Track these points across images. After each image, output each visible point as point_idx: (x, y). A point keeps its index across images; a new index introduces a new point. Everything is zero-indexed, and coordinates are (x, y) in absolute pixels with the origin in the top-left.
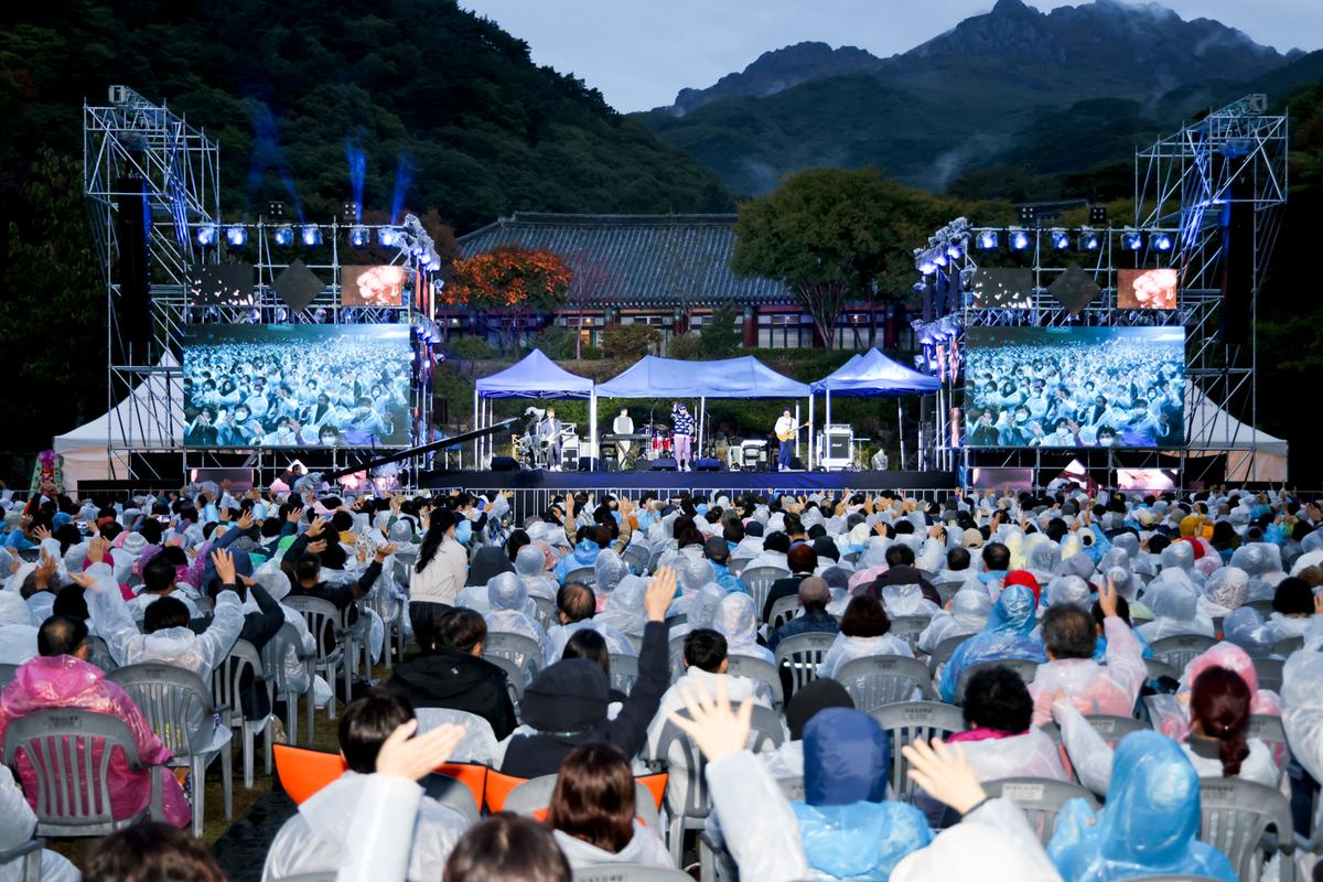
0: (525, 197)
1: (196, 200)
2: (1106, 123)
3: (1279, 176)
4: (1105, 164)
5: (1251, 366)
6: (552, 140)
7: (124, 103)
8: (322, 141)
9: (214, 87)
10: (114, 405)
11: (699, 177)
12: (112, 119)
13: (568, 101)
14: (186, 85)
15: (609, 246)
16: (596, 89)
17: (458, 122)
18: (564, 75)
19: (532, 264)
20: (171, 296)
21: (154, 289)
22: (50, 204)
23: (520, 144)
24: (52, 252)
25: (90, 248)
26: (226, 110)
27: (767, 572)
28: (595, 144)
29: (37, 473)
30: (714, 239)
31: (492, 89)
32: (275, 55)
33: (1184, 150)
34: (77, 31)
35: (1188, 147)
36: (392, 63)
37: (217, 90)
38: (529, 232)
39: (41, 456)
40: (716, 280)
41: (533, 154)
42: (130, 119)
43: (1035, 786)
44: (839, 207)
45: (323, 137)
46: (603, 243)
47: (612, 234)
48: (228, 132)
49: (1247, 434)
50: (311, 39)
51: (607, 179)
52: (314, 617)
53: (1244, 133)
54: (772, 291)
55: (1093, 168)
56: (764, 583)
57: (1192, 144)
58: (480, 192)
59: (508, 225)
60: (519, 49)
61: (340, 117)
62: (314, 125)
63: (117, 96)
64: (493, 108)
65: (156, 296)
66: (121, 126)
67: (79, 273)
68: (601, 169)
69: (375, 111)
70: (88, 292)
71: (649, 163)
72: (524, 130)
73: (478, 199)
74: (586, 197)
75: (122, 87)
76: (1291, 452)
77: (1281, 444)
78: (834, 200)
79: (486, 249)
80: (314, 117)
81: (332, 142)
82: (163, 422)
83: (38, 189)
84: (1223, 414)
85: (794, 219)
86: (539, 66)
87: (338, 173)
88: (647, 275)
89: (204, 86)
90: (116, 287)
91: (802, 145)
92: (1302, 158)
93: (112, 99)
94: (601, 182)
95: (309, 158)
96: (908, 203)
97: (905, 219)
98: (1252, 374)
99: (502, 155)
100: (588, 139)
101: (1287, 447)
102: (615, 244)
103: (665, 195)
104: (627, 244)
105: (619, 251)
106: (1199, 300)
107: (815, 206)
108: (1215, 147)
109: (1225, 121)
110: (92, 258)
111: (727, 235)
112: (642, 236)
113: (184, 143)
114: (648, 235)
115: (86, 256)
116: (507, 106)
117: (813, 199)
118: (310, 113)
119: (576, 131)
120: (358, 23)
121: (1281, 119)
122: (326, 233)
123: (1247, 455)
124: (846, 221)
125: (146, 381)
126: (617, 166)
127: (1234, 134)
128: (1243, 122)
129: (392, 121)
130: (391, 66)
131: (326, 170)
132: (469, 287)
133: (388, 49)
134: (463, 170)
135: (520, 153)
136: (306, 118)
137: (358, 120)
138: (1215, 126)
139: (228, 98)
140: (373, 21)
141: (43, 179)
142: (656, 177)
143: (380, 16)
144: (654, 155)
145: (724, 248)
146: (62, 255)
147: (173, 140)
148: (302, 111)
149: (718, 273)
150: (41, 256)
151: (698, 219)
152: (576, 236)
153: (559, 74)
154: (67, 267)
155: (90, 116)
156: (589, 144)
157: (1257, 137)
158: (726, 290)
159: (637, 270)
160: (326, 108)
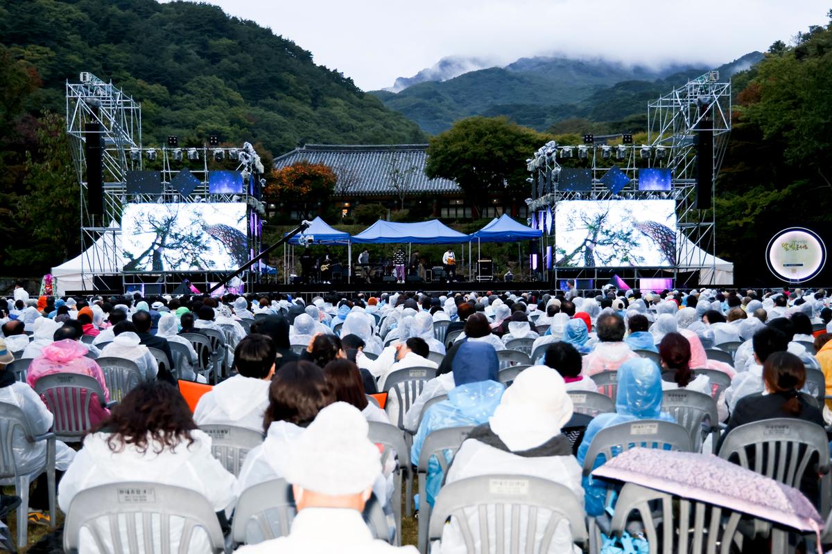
0: (311, 138)
1: (128, 136)
2: (633, 94)
3: (727, 117)
4: (632, 117)
5: (712, 221)
6: (325, 107)
7: (89, 82)
8: (197, 108)
9: (137, 78)
10: (84, 250)
11: (408, 126)
12: (82, 91)
13: (334, 84)
14: (122, 77)
15: (357, 162)
16: (350, 78)
17: (273, 96)
18: (332, 70)
19: (315, 171)
20: (115, 189)
21: (106, 185)
22: (49, 140)
23: (308, 109)
24: (49, 167)
25: (70, 164)
26: (144, 91)
27: (445, 323)
28: (349, 108)
29: (43, 287)
30: (416, 158)
31: (292, 78)
32: (171, 60)
33: (674, 102)
34: (62, 48)
35: (677, 101)
36: (236, 64)
37: (139, 80)
38: (313, 156)
39: (45, 277)
40: (417, 180)
41: (316, 114)
42: (92, 91)
43: (582, 395)
44: (485, 139)
45: (198, 105)
46: (355, 161)
47: (359, 156)
48: (145, 103)
49: (711, 260)
50: (191, 51)
51: (356, 127)
52: (197, 345)
53: (707, 92)
54: (449, 186)
55: (626, 119)
56: (443, 328)
57: (679, 100)
58: (286, 135)
59: (301, 151)
60: (306, 56)
61: (207, 94)
62: (192, 99)
63: (84, 78)
64: (292, 89)
65: (107, 189)
66: (87, 95)
67: (64, 179)
68: (353, 122)
69: (226, 91)
70: (69, 189)
71: (380, 119)
72: (310, 101)
73: (285, 139)
74: (345, 138)
75: (87, 73)
76: (735, 269)
77: (730, 266)
78: (482, 134)
79: (289, 164)
80: (193, 94)
81: (203, 108)
82: (111, 258)
83: (41, 133)
84: (697, 248)
85: (459, 146)
86: (318, 65)
87: (207, 125)
88: (379, 178)
89: (132, 78)
90: (85, 184)
91: (465, 108)
92: (739, 108)
93: (82, 80)
94: (353, 129)
95: (190, 118)
96: (523, 136)
97: (522, 145)
98: (712, 226)
99: (297, 115)
100: (346, 105)
101: (733, 267)
102: (361, 161)
103: (389, 136)
104: (368, 161)
105: (363, 165)
106: (684, 185)
107: (471, 138)
108: (692, 101)
109: (696, 86)
110: (71, 171)
111: (423, 156)
112: (376, 157)
113: (122, 104)
114: (379, 157)
115: (68, 169)
116: (301, 88)
117: (470, 134)
118: (190, 92)
119: (339, 101)
120: (217, 42)
121: (727, 85)
122: (201, 153)
123: (711, 271)
124: (489, 146)
125: (102, 236)
126: (362, 121)
127: (702, 94)
128: (706, 87)
129: (236, 96)
130: (236, 66)
131: (200, 124)
132: (280, 184)
133: (233, 57)
134: (276, 123)
135: (308, 113)
136: (188, 95)
137: (217, 96)
138: (691, 89)
139: (145, 85)
140: (225, 41)
141: (44, 127)
142: (384, 126)
143: (230, 38)
144: (383, 114)
145: (422, 163)
146: (55, 169)
147: (115, 102)
148: (186, 91)
149: (418, 177)
150: (43, 170)
151: (407, 147)
152: (339, 157)
153: (329, 70)
154: (57, 175)
155: (70, 89)
156: (346, 108)
157: (714, 95)
158: (423, 186)
159: (373, 176)
160: (199, 89)
